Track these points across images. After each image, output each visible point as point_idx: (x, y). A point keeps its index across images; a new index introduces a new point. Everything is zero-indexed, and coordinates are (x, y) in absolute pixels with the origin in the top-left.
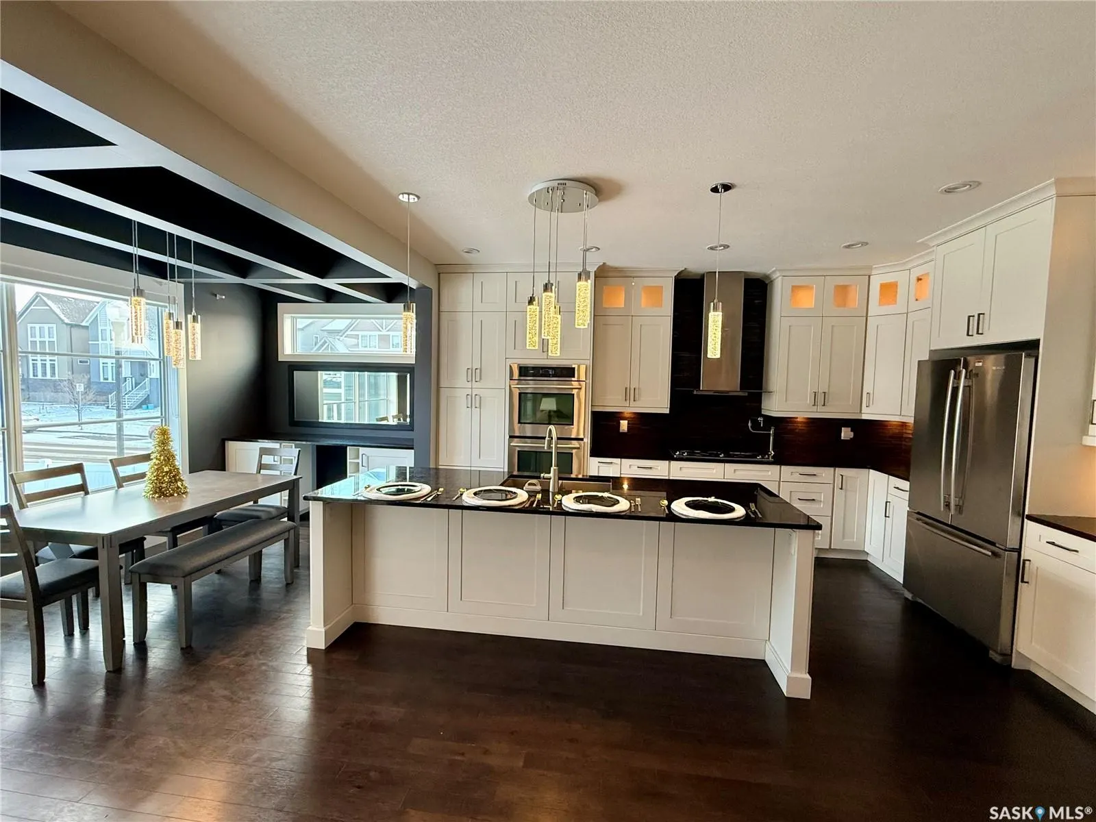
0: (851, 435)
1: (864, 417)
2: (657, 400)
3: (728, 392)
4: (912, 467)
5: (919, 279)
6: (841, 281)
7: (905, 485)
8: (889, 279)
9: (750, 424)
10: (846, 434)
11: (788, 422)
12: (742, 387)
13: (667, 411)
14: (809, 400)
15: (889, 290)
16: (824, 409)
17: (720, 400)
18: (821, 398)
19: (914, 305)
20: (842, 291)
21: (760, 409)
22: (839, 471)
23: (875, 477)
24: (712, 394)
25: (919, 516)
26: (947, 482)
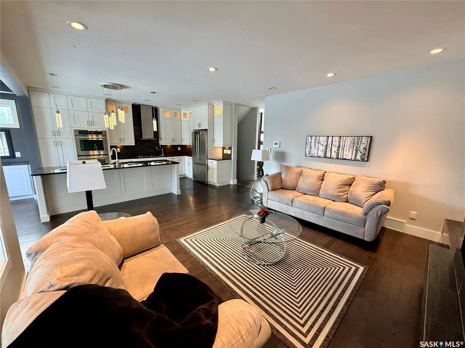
0: (180, 149)
1: (183, 144)
2: (131, 141)
3: (151, 139)
4: (192, 155)
5: (190, 113)
6: (175, 111)
7: (191, 158)
8: (185, 112)
9: (157, 148)
10: (179, 149)
11: (166, 147)
12: (154, 138)
13: (134, 145)
14: (171, 141)
15: (185, 114)
16: (174, 143)
17: (149, 141)
18: (173, 140)
19: (190, 119)
20: (175, 113)
21: (159, 143)
22: (179, 157)
23: (186, 157)
24: (146, 139)
25: (194, 163)
26: (198, 156)
